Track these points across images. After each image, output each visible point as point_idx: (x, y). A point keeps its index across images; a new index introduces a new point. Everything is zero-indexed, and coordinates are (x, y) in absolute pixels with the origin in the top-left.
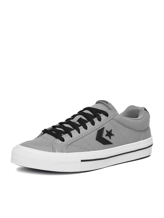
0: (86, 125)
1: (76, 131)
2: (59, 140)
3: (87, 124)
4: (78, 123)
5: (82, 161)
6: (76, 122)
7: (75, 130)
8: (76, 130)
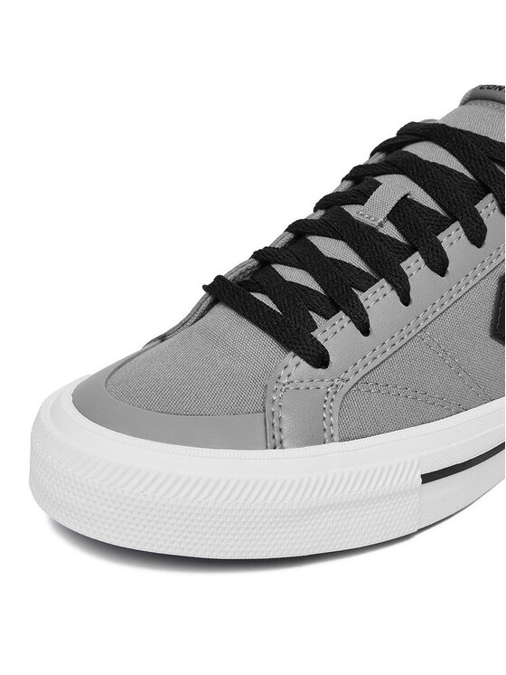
0: (439, 244)
1: (387, 287)
2: (298, 359)
3: (443, 238)
4: (390, 230)
5: (427, 478)
6: (381, 225)
7: (383, 282)
8: (389, 282)
